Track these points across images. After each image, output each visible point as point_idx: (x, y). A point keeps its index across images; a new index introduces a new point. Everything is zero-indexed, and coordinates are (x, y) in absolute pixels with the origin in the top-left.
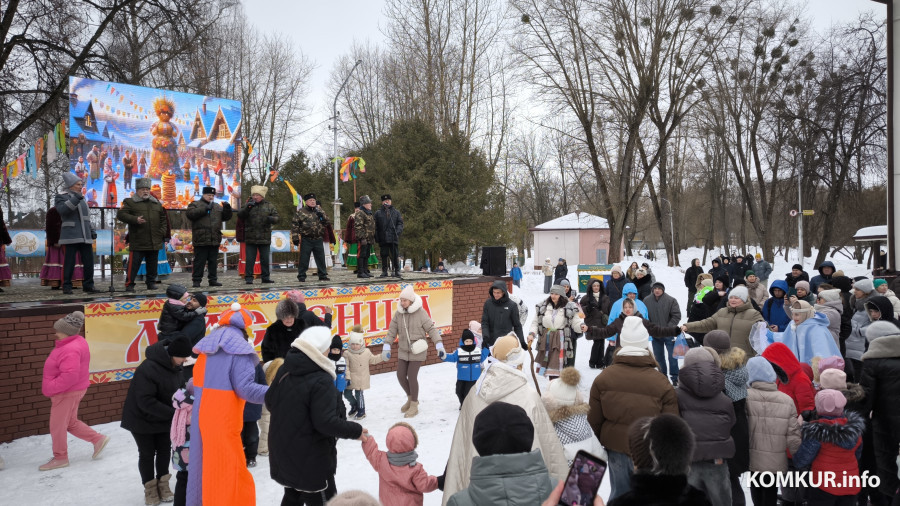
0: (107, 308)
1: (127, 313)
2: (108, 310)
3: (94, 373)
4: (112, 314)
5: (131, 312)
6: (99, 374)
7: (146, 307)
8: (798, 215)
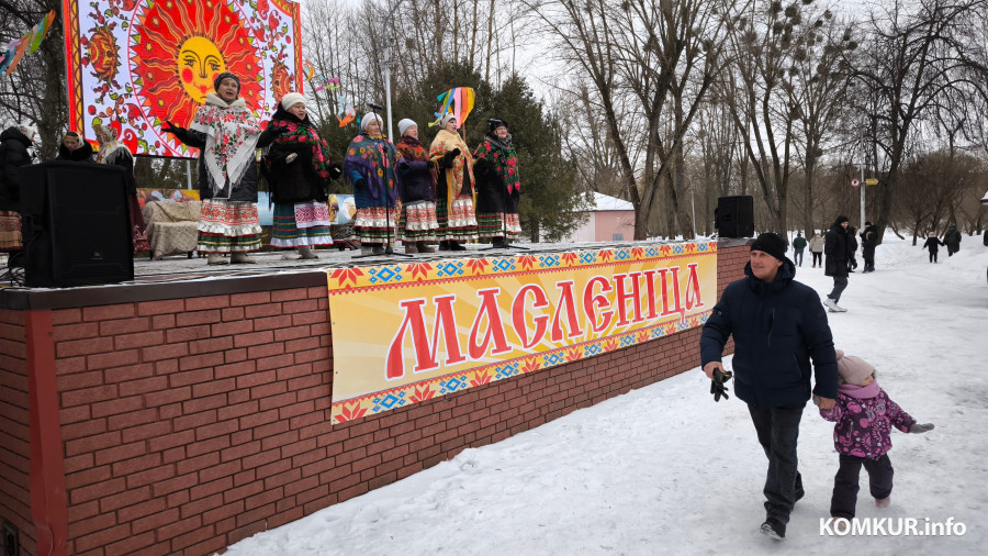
0: (358, 278)
1: (384, 287)
2: (362, 281)
3: (343, 402)
4: (366, 289)
5: (390, 286)
6: (352, 401)
7: (407, 277)
8: (860, 184)
